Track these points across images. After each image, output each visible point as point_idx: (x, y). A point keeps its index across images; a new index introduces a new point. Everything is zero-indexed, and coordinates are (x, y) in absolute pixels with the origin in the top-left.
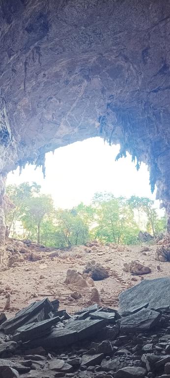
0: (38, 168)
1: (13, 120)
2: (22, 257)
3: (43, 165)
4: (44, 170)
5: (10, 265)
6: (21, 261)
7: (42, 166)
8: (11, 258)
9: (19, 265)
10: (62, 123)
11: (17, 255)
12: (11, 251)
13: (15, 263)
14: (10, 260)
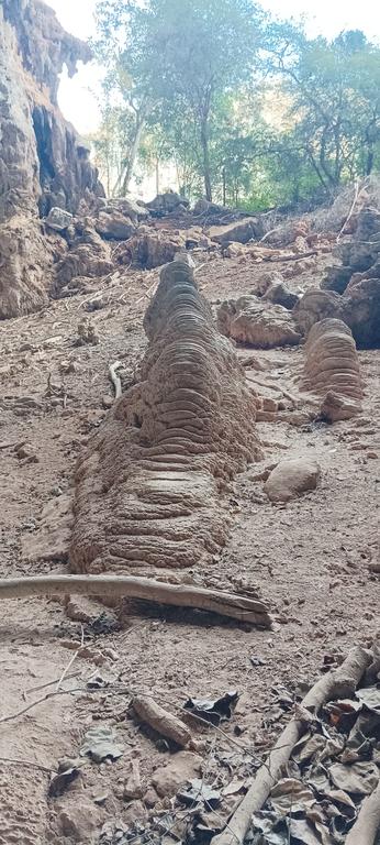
2: (108, 252)
5: (56, 293)
6: (102, 270)
8: (64, 264)
11: (86, 248)
13: (75, 280)
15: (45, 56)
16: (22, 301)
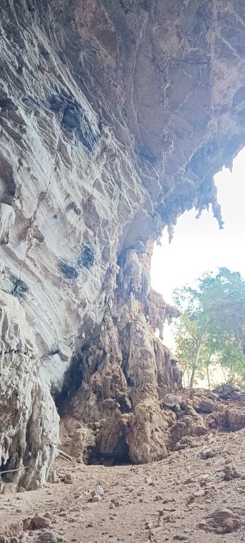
0: (204, 211)
1: (87, 79)
2: (202, 421)
3: (213, 200)
4: (217, 213)
5: (172, 447)
6: (200, 432)
7: (210, 204)
8: (175, 428)
9: (194, 443)
10: (212, 55)
11: (187, 417)
12: (174, 409)
13: (183, 438)
14: (171, 432)
15: (157, 316)
16: (151, 452)
